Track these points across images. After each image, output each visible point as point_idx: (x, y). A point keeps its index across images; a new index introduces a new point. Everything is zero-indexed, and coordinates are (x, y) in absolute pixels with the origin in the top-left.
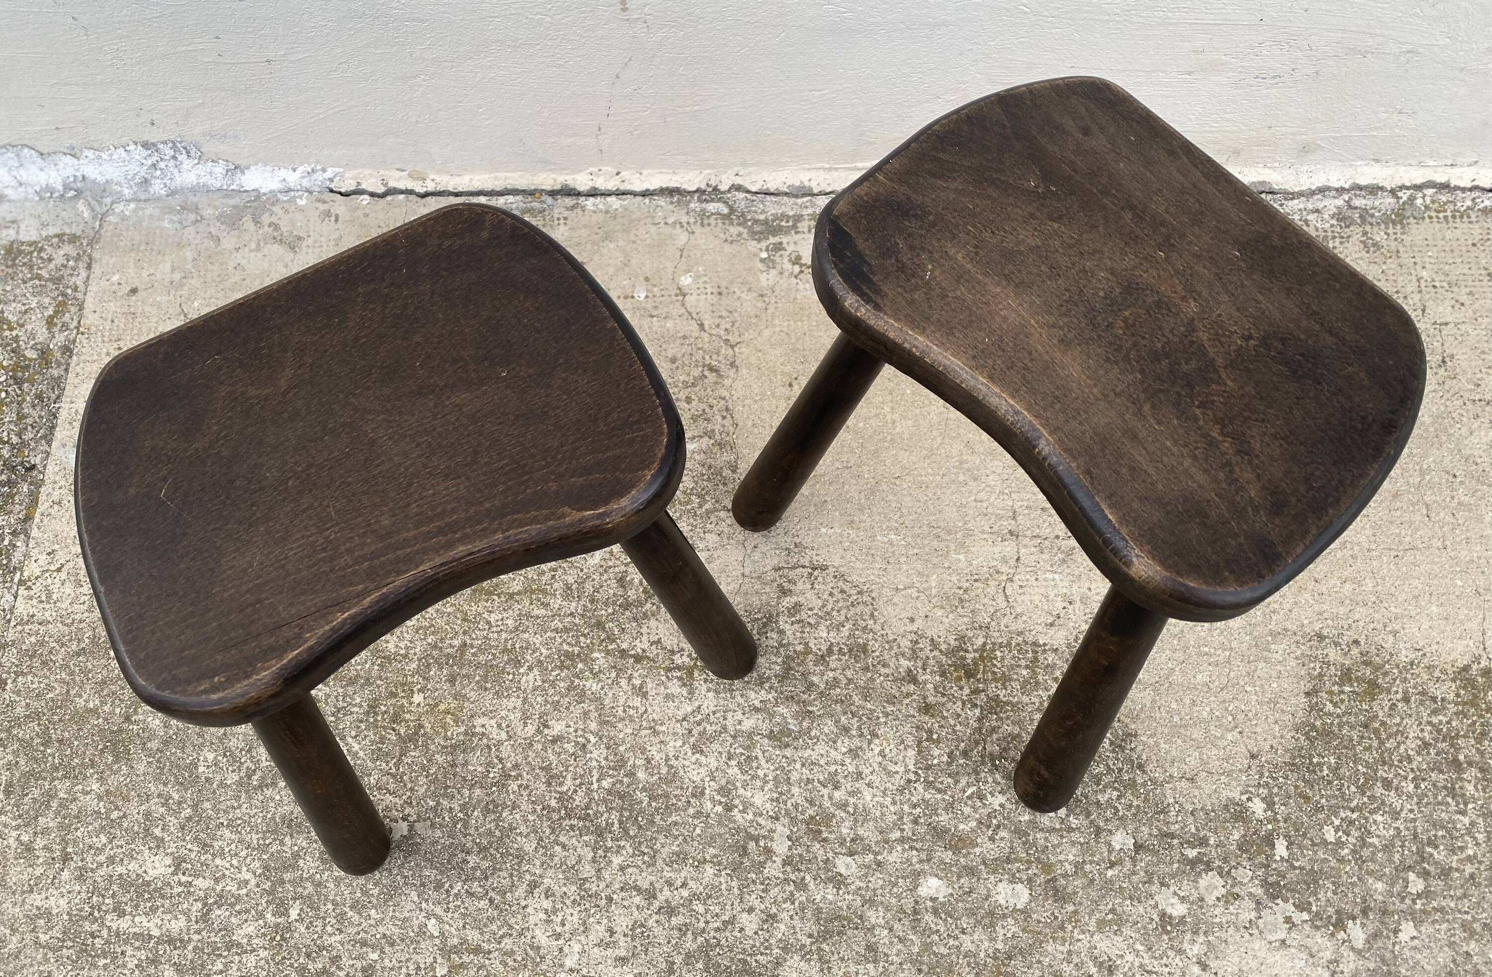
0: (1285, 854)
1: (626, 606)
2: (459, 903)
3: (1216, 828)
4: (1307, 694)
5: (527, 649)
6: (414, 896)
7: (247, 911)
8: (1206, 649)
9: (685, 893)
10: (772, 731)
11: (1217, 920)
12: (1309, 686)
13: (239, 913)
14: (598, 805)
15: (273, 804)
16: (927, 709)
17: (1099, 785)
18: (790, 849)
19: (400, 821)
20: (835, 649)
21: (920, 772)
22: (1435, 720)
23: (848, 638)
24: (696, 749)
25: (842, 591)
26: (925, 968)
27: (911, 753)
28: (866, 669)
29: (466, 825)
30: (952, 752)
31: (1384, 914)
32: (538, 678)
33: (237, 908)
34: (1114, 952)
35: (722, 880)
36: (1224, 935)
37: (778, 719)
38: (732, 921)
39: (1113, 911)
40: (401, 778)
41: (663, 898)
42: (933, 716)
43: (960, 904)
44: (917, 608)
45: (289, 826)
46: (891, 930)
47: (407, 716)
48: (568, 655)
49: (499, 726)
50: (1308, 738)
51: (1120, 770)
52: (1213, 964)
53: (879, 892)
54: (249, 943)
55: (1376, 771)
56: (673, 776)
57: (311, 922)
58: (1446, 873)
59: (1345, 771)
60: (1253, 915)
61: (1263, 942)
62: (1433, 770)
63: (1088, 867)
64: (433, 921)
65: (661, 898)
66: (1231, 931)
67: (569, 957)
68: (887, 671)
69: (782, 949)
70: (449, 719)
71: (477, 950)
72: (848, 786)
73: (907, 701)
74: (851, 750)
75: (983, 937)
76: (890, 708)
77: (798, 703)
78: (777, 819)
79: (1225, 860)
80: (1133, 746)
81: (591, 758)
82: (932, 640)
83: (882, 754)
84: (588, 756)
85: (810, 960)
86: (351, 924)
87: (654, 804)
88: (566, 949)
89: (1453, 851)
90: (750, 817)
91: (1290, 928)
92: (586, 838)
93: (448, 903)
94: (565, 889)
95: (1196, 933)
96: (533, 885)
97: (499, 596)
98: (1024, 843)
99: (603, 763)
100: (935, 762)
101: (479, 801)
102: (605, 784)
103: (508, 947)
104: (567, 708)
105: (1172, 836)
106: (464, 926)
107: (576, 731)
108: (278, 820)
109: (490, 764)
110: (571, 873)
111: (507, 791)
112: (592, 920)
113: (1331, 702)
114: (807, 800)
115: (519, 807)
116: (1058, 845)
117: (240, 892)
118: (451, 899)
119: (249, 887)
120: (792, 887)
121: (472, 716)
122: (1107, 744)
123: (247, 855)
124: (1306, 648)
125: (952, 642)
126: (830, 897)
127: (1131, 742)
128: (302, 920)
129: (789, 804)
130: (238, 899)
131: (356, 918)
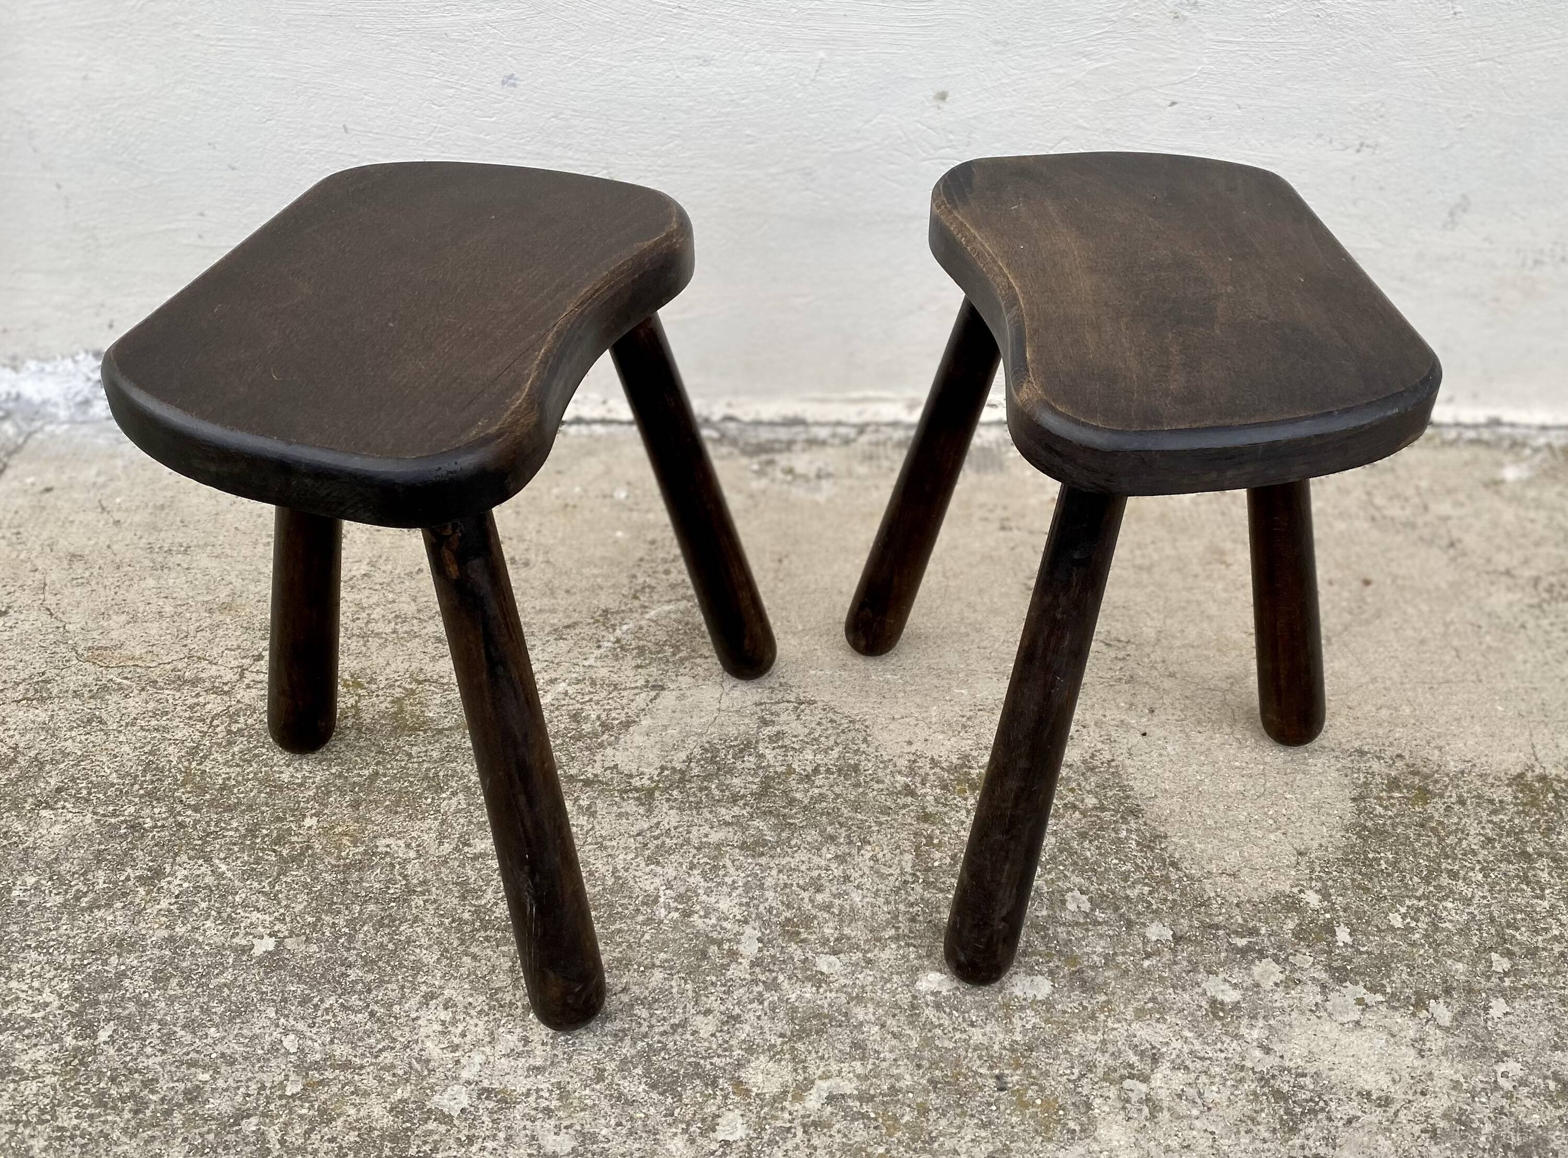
0: (1349, 940)
1: (579, 737)
2: (328, 1018)
3: (1267, 918)
4: (1354, 800)
5: (453, 776)
6: (271, 1011)
7: (40, 1035)
10: (745, 842)
11: (1278, 1004)
12: (1355, 793)
13: (28, 1037)
15: (103, 925)
16: (926, 817)
17: (1126, 881)
18: (760, 950)
19: (266, 937)
20: (822, 769)
21: (918, 872)
22: (1495, 819)
23: (838, 758)
24: (650, 860)
25: (832, 720)
26: (925, 1063)
27: (908, 857)
28: (857, 785)
29: (351, 938)
30: (956, 855)
31: (1469, 993)
32: (462, 802)
33: (26, 1032)
34: (1157, 1040)
35: (673, 983)
36: (1287, 1019)
37: (752, 832)
38: (684, 1024)
39: (1153, 999)
40: (275, 895)
42: (933, 823)
43: (968, 997)
44: (915, 733)
45: (120, 946)
46: (883, 1026)
47: (294, 839)
49: (408, 846)
50: (1360, 837)
51: (1150, 868)
52: (1278, 1047)
53: (869, 988)
54: (33, 1069)
55: (1439, 864)
56: (620, 884)
57: (125, 1044)
58: (1532, 952)
59: (1403, 864)
60: (1319, 998)
61: (1334, 1024)
62: (1501, 862)
63: (1120, 959)
64: (292, 1036)
66: (1295, 1014)
67: (467, 1068)
68: (881, 786)
69: (746, 1050)
70: (346, 840)
71: (346, 1066)
72: (834, 889)
73: (904, 811)
74: (837, 856)
75: (997, 1029)
76: (883, 818)
77: (777, 815)
78: (746, 922)
79: (1281, 948)
80: (1163, 845)
82: (932, 759)
83: (874, 858)
85: (781, 1060)
88: (463, 1061)
89: (1537, 932)
90: (714, 921)
91: (1363, 1010)
92: (505, 949)
93: (316, 1017)
94: (470, 1000)
95: (1255, 1017)
96: (429, 997)
97: (425, 731)
98: (1043, 938)
100: (936, 864)
101: (371, 917)
103: (387, 1061)
105: (1217, 927)
106: (332, 1042)
108: (105, 939)
109: (391, 881)
110: (481, 983)
111: (410, 907)
112: (501, 1030)
113: (1381, 805)
114: (782, 903)
115: (422, 920)
116: (1083, 939)
117: (35, 1015)
118: (319, 1013)
119: (48, 1010)
120: (761, 988)
121: (375, 837)
122: (1133, 845)
123: (55, 977)
124: (1347, 762)
125: (955, 761)
126: (808, 995)
127: (1160, 843)
128: (114, 1042)
129: (761, 908)
130: (30, 1022)
131: (188, 1038)
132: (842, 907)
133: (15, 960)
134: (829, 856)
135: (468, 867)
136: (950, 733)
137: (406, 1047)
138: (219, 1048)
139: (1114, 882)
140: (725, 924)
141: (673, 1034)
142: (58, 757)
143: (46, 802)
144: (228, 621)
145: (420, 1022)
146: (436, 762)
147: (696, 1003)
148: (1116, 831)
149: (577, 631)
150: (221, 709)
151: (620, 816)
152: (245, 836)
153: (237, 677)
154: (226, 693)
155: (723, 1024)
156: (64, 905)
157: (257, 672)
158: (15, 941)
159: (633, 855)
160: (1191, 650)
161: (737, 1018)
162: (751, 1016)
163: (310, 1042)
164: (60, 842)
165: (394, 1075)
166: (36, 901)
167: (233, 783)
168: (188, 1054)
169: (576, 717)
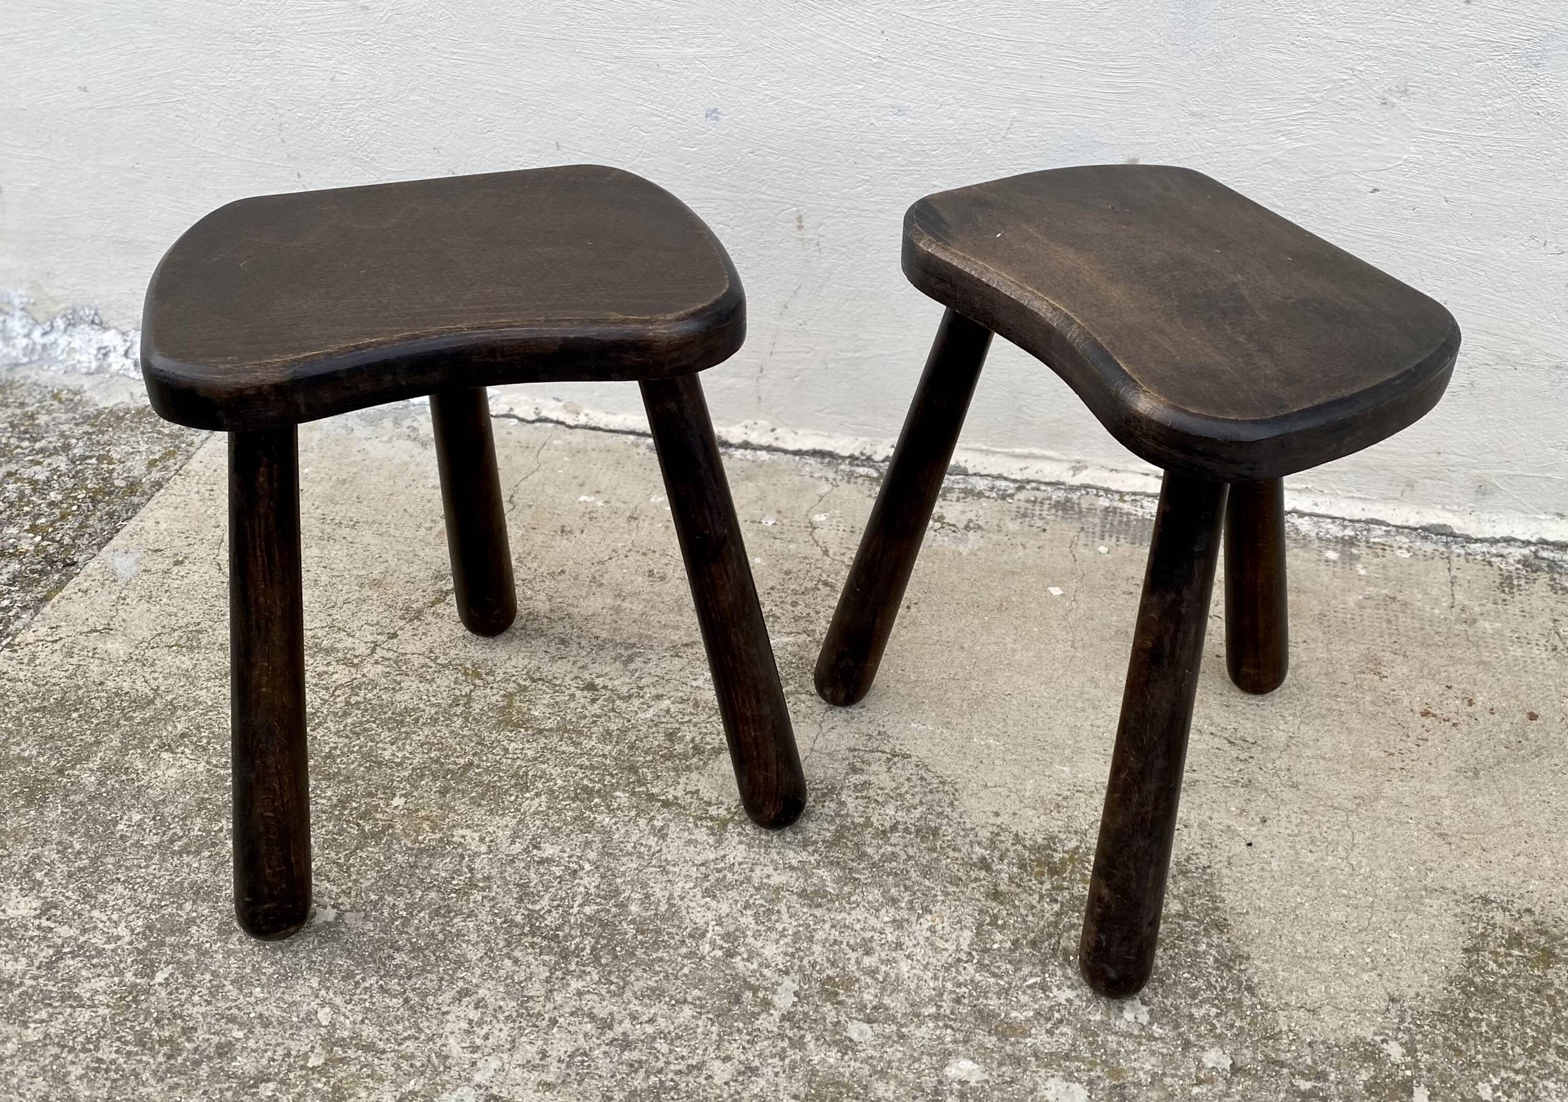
1: (669, 758)
2: (365, 998)
3: (1339, 1065)
4: (1466, 950)
5: (541, 778)
6: (315, 982)
7: (106, 966)
8: (1345, 892)
9: (650, 1029)
10: (805, 890)
12: (1469, 944)
13: (94, 966)
14: (572, 928)
15: (187, 872)
16: (996, 895)
17: (1194, 998)
18: (794, 1004)
19: (329, 908)
20: (901, 827)
21: (974, 953)
23: (919, 819)
24: (707, 893)
25: (922, 779)
27: (968, 935)
28: (932, 850)
29: (406, 922)
30: (1018, 940)
33: (95, 961)
35: (700, 1023)
37: (815, 881)
38: (699, 1067)
40: (348, 868)
41: (621, 1030)
42: (1002, 903)
43: (996, 1093)
44: (1004, 805)
45: (197, 893)
47: (379, 816)
48: (585, 789)
49: (482, 840)
50: (1464, 994)
51: (1224, 989)
53: (895, 1064)
54: (91, 999)
55: (1549, 1038)
56: (673, 913)
57: (177, 989)
59: (1507, 1032)
63: (1168, 1080)
64: (327, 1009)
65: (618, 1030)
67: (481, 1073)
68: (956, 855)
70: (426, 826)
71: (369, 1048)
72: (883, 955)
73: (974, 885)
74: (894, 921)
76: (951, 889)
77: (844, 869)
78: (787, 973)
80: (1243, 967)
81: (579, 884)
82: (1017, 835)
83: (932, 930)
84: (577, 881)
86: (225, 998)
87: (640, 937)
88: (480, 1065)
90: (755, 967)
92: (546, 958)
93: (354, 995)
94: (502, 1003)
96: (464, 993)
97: (527, 730)
98: (1090, 1044)
99: (592, 890)
100: (995, 946)
101: (430, 904)
102: (587, 910)
103: (408, 1050)
104: (568, 835)
105: (1282, 1064)
106: (363, 1022)
107: (570, 857)
108: (186, 885)
109: (458, 872)
110: (516, 990)
111: (468, 901)
112: (524, 1039)
113: (1495, 962)
114: (828, 960)
115: (476, 916)
116: (1134, 1052)
117: (106, 946)
118: (358, 991)
119: (119, 943)
120: (786, 1043)
121: (454, 826)
122: (1211, 961)
123: (133, 912)
124: (1467, 909)
125: (1040, 840)
126: (832, 1061)
127: (1241, 964)
128: (168, 984)
129: (805, 962)
130: (100, 952)
131: (234, 993)
132: (887, 974)
133: (102, 890)
134: (886, 919)
135: (532, 870)
136: (1042, 811)
137: (430, 1039)
138: (259, 1009)
139: (1180, 996)
140: (765, 971)
141: (687, 1075)
142: (191, 704)
143: (169, 746)
144: (375, 597)
145: (449, 1017)
146: (529, 760)
147: (718, 1048)
148: (1195, 943)
149: (694, 651)
150: (346, 680)
151: (689, 842)
152: (336, 806)
153: (369, 651)
154: (355, 666)
155: (740, 1073)
156: (159, 846)
157: (388, 650)
158: (107, 872)
159: (692, 884)
160: (1322, 762)
161: (754, 1071)
162: (769, 1071)
163: (342, 1018)
164: (172, 785)
165: (412, 1066)
166: (136, 837)
167: (339, 752)
168: (230, 1009)
169: (671, 736)
